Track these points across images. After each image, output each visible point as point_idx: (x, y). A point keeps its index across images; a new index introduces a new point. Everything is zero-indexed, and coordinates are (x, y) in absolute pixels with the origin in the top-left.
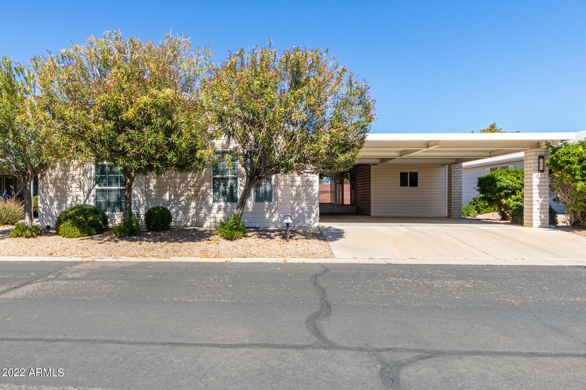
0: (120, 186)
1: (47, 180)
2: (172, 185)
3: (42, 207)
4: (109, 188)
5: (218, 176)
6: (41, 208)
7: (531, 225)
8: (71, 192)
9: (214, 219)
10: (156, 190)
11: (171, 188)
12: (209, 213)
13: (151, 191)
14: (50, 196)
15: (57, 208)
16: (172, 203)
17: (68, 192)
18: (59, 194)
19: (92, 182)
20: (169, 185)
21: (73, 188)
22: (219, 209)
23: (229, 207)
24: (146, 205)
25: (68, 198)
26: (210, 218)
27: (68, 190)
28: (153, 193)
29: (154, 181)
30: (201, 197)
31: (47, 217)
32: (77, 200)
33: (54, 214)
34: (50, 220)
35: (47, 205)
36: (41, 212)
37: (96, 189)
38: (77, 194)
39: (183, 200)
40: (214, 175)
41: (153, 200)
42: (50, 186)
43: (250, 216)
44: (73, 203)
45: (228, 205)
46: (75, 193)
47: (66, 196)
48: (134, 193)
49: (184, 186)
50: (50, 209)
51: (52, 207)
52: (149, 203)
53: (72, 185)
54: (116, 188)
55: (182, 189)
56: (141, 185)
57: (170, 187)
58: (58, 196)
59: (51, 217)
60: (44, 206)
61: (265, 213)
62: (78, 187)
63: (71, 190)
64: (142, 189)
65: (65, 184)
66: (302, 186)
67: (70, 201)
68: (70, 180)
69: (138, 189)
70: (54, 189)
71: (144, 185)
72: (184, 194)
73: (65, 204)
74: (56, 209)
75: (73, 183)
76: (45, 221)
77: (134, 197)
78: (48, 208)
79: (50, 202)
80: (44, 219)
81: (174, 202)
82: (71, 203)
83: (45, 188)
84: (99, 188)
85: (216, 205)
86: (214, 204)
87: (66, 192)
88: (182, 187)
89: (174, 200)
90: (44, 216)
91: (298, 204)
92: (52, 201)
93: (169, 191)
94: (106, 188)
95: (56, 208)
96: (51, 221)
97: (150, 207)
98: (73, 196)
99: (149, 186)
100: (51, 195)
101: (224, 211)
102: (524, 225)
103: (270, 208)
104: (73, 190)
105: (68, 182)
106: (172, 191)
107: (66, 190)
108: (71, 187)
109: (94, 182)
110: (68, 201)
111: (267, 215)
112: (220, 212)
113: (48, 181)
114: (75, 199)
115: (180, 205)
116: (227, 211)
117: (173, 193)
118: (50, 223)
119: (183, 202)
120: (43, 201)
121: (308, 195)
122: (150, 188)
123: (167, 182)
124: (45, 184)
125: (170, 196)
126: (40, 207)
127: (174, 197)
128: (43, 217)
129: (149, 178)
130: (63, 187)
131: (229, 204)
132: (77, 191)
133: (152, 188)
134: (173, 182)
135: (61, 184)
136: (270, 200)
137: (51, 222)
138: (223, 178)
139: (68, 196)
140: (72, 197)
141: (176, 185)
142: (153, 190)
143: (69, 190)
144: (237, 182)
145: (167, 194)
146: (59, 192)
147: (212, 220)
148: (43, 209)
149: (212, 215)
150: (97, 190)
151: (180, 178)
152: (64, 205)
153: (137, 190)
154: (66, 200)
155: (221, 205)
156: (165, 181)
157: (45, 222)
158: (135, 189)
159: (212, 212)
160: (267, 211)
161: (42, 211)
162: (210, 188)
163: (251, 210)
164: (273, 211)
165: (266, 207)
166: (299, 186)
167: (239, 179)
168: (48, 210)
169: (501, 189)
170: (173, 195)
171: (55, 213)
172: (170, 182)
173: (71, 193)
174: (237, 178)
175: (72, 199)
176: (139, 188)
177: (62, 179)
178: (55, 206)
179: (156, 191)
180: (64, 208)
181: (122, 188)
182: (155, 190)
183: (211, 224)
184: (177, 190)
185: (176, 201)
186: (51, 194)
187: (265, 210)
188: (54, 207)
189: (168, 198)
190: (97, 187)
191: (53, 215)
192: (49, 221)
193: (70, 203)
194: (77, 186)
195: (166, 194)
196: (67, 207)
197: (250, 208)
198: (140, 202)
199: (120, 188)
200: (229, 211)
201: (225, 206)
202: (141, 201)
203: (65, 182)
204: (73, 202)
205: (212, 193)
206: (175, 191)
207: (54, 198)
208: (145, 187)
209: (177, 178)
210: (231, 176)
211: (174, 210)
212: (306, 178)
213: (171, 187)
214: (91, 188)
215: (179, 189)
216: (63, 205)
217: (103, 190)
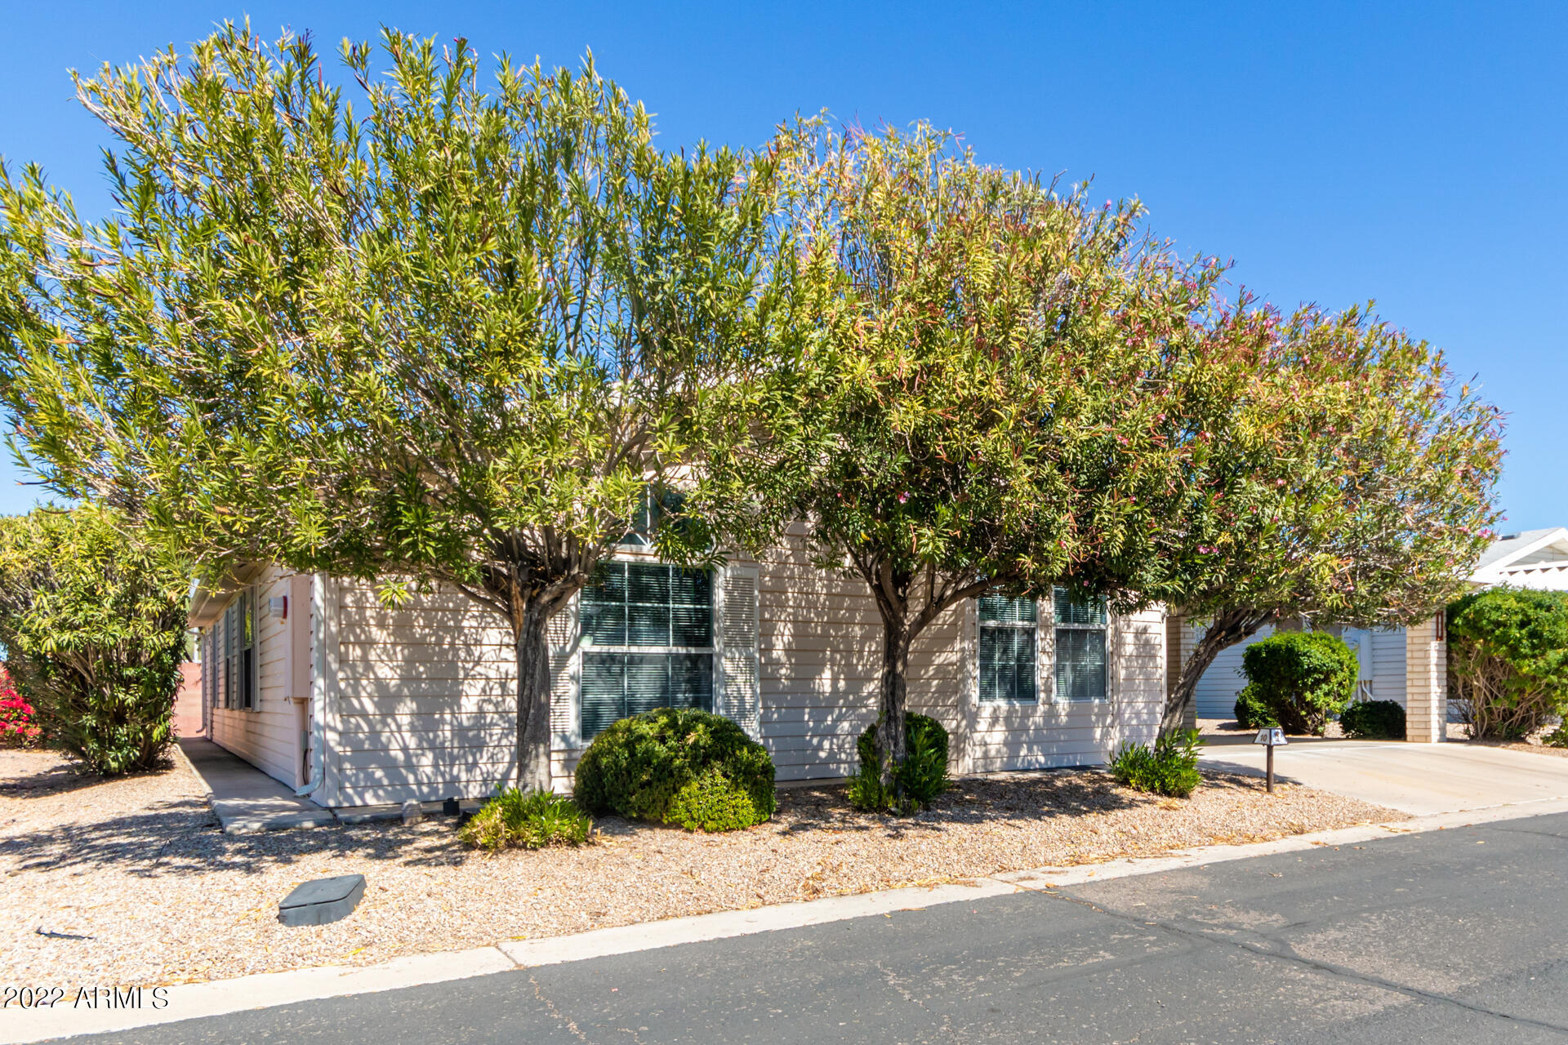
0: (674, 645)
1: (361, 609)
2: (841, 646)
3: (340, 727)
4: (634, 649)
5: (992, 623)
6: (334, 729)
7: (1427, 738)
8: (478, 663)
9: (984, 749)
10: (793, 661)
11: (838, 657)
12: (971, 732)
13: (778, 664)
14: (377, 678)
15: (413, 730)
16: (841, 702)
17: (465, 661)
18: (421, 669)
19: (571, 624)
20: (831, 645)
21: (485, 649)
22: (995, 720)
23: (1017, 711)
24: (762, 711)
25: (466, 687)
26: (974, 745)
27: (462, 654)
28: (783, 671)
29: (787, 632)
30: (935, 682)
31: (361, 768)
32: (502, 695)
33: (400, 756)
34: (380, 780)
35: (364, 714)
36: (331, 749)
37: (585, 654)
38: (503, 670)
39: (870, 695)
40: (982, 619)
41: (783, 693)
42: (378, 634)
43: (1062, 738)
44: (490, 707)
45: (1014, 706)
46: (494, 666)
47: (456, 679)
48: (724, 672)
49: (873, 649)
50: (374, 735)
51: (386, 724)
52: (770, 703)
53: (484, 634)
54: (660, 650)
55: (868, 660)
56: (747, 644)
57: (833, 651)
58: (418, 679)
59: (382, 767)
60: (344, 722)
61: (1092, 728)
62: (508, 645)
63: (477, 654)
64: (750, 659)
65: (447, 629)
66: (1137, 657)
67: (474, 700)
68: (474, 616)
69: (737, 656)
70: (399, 649)
71: (756, 644)
72: (876, 676)
73: (453, 713)
74: (407, 735)
75: (484, 629)
76: (354, 787)
77: (726, 685)
78: (366, 729)
79: (376, 704)
80: (348, 778)
81: (846, 699)
82: (480, 708)
83: (354, 644)
84: (596, 649)
85: (987, 708)
86: (983, 704)
87: (453, 665)
88: (869, 652)
89: (846, 693)
90: (347, 766)
91: (1130, 703)
92: (387, 700)
93: (832, 665)
94: (625, 649)
95: (404, 728)
96: (385, 782)
97: (775, 716)
98: (488, 679)
99: (770, 648)
100: (381, 675)
101: (1006, 726)
102: (1408, 738)
103: (1102, 715)
104: (489, 653)
105: (465, 623)
106: (839, 665)
107: (456, 655)
108: (478, 643)
109: (576, 626)
110: (464, 700)
111: (1098, 733)
112: (998, 728)
113: (368, 613)
114: (494, 692)
115: (864, 710)
116: (1013, 723)
117: (843, 672)
118: (381, 793)
119: (872, 700)
120: (341, 703)
121: (1147, 679)
122: (775, 654)
123: (825, 635)
124: (351, 626)
125: (835, 680)
126: (327, 727)
127: (846, 684)
128: (341, 770)
129: (770, 620)
130: (439, 643)
131: (1017, 705)
132: (506, 660)
133: (778, 653)
134: (842, 637)
135: (430, 627)
136: (1102, 694)
137: (381, 786)
138: (1001, 630)
139: (466, 678)
140: (483, 682)
141: (852, 646)
142: (784, 659)
143: (469, 653)
144: (1034, 641)
145: (827, 674)
146: (422, 663)
147: (979, 754)
148: (340, 734)
149: (977, 737)
150: (588, 658)
151: (862, 625)
152: (448, 717)
153: (732, 659)
154: (456, 696)
155: (999, 707)
156: (819, 632)
157: (350, 791)
158: (729, 655)
159: (979, 728)
160: (1097, 721)
161: (340, 744)
162: (974, 657)
163: (1064, 719)
164: (1109, 721)
165: (1096, 710)
166: (1131, 656)
167: (1039, 634)
168: (367, 738)
169: (1310, 671)
170: (842, 676)
171: (405, 749)
172: (834, 637)
173: (478, 669)
174: (1034, 630)
175: (484, 690)
176: (741, 654)
177: (437, 610)
178: (405, 720)
179: (791, 664)
180: (447, 727)
181: (682, 650)
182: (789, 660)
183: (974, 763)
184: (855, 661)
185: (851, 697)
186: (386, 672)
187: (1094, 718)
188: (399, 727)
189: (827, 687)
190: (587, 645)
191: (395, 759)
192: (376, 785)
193: (475, 709)
194: (506, 640)
195: (824, 676)
196: (460, 724)
197: (1063, 713)
198: (742, 700)
199: (674, 650)
200: (1016, 725)
201: (1008, 711)
202: (748, 698)
203: (452, 623)
204: (490, 701)
205: (977, 673)
206: (849, 665)
207: (399, 686)
208: (761, 650)
209: (854, 624)
210: (1020, 623)
211: (846, 725)
212: (1144, 637)
213: (838, 651)
214: (568, 648)
215: (861, 658)
216: (442, 714)
217: (612, 658)
